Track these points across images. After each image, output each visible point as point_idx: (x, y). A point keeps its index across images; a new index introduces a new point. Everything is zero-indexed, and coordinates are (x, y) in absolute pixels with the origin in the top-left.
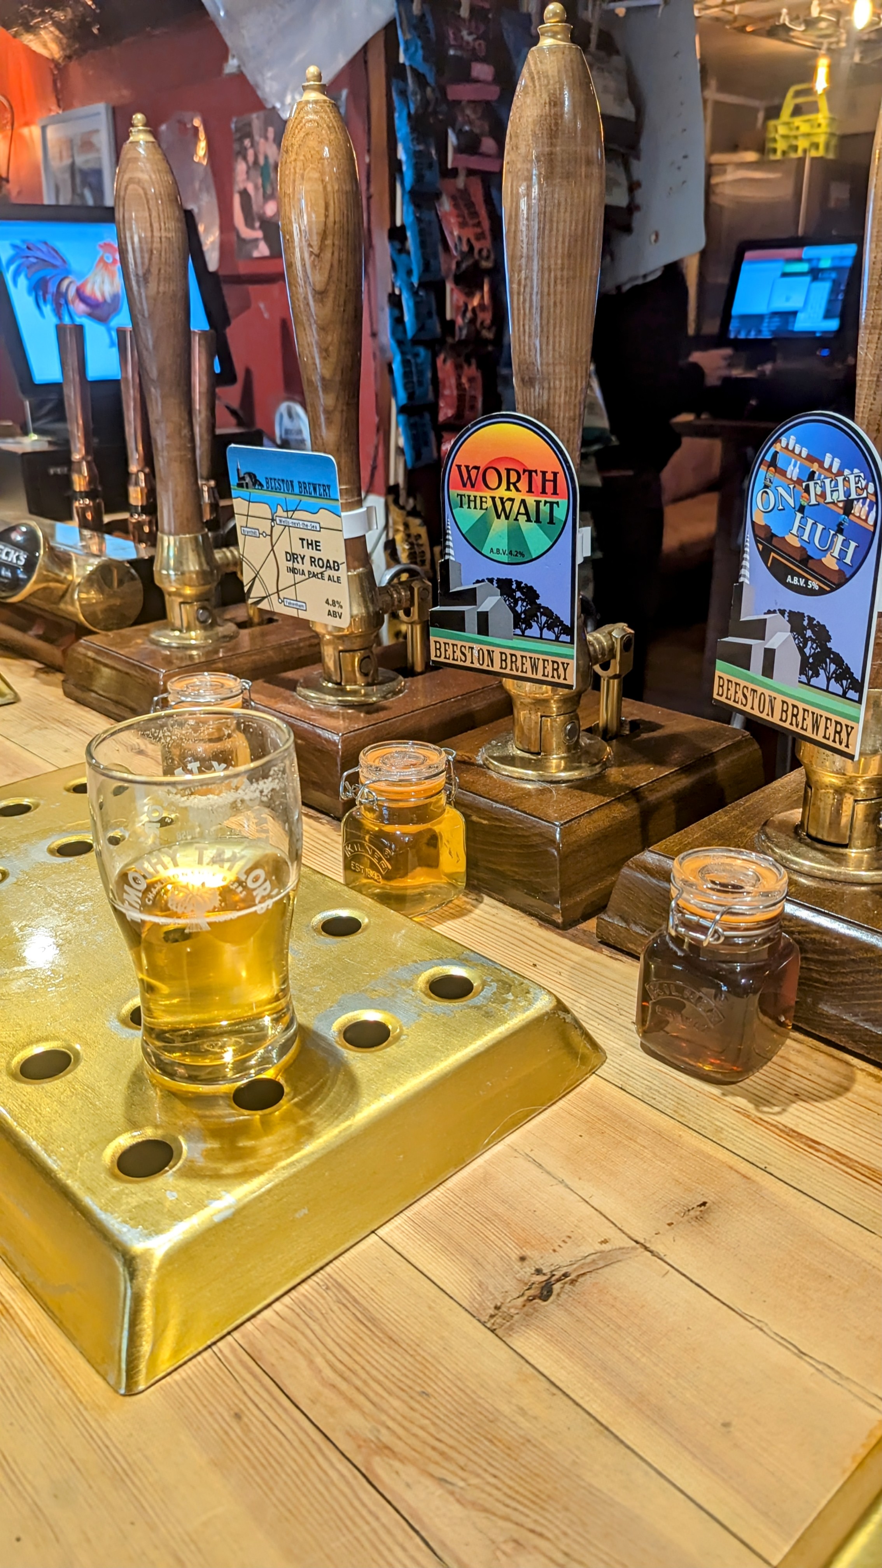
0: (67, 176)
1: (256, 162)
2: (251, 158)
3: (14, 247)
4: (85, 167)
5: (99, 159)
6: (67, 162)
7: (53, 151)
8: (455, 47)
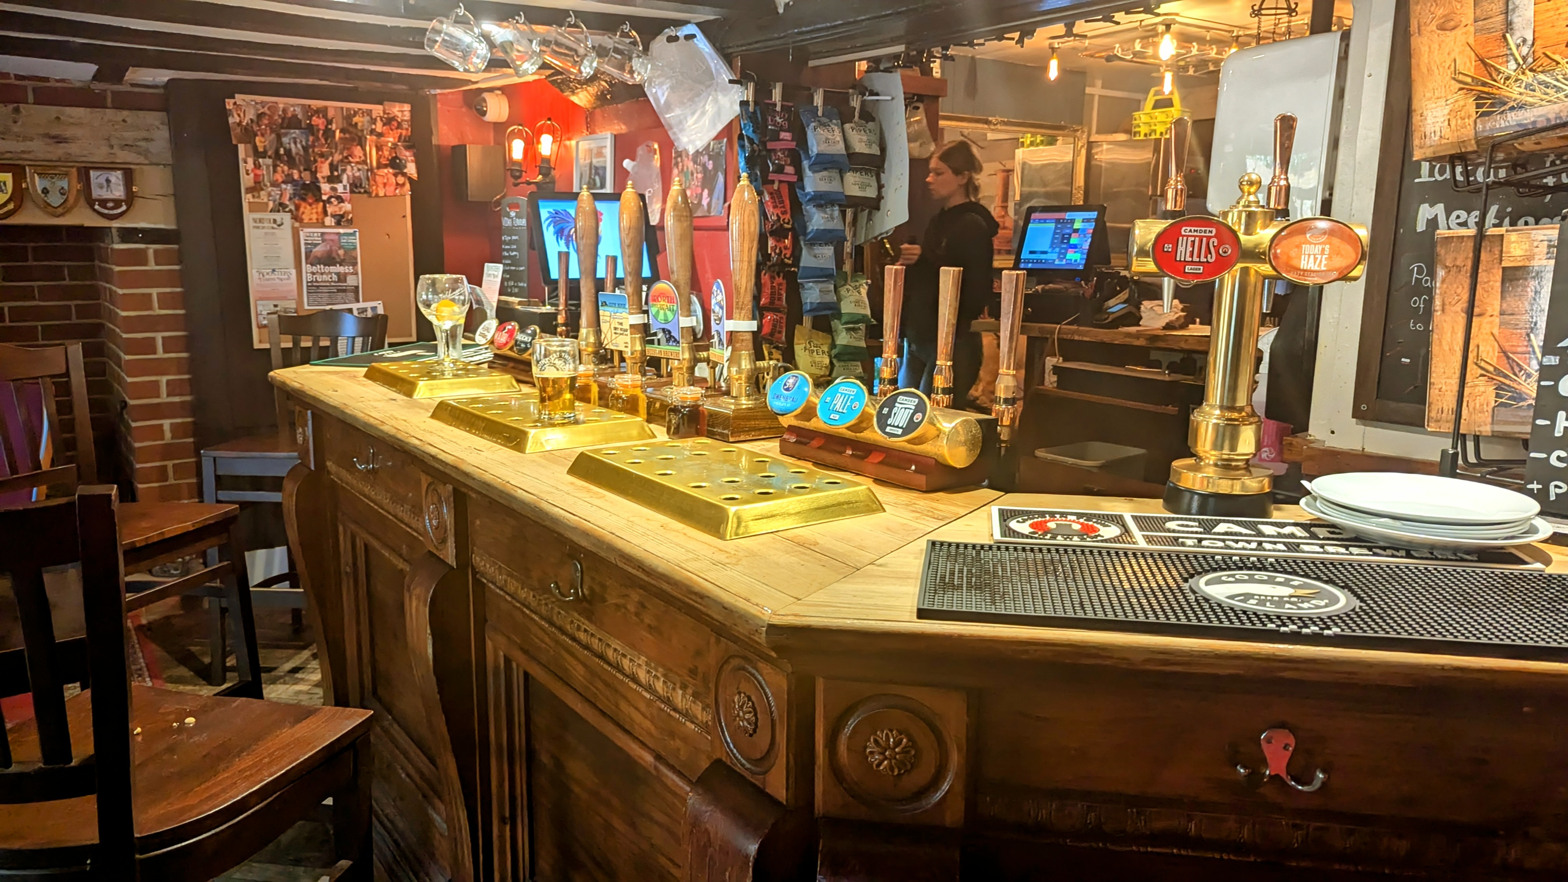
0: (587, 169)
1: (683, 169)
2: (680, 167)
3: (549, 212)
4: (597, 165)
5: (605, 162)
6: (588, 161)
7: (581, 155)
8: (772, 125)
